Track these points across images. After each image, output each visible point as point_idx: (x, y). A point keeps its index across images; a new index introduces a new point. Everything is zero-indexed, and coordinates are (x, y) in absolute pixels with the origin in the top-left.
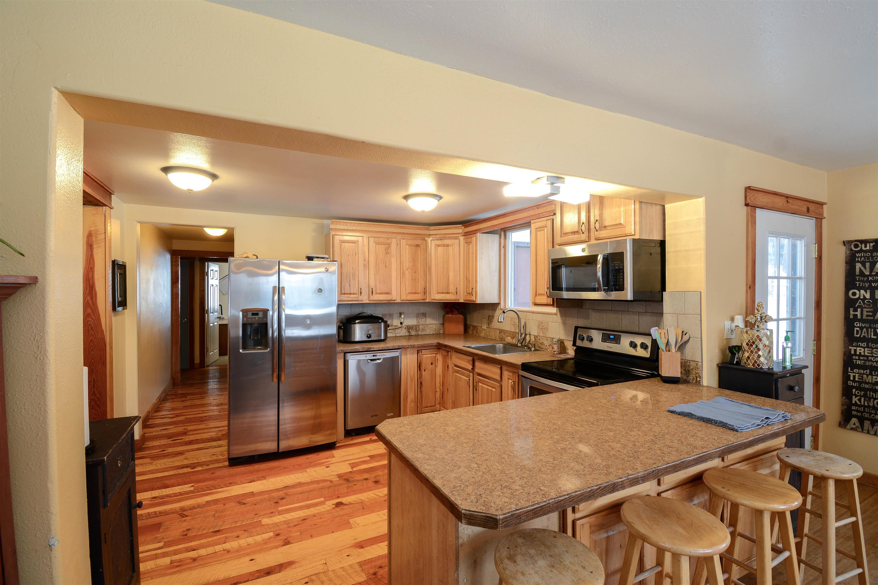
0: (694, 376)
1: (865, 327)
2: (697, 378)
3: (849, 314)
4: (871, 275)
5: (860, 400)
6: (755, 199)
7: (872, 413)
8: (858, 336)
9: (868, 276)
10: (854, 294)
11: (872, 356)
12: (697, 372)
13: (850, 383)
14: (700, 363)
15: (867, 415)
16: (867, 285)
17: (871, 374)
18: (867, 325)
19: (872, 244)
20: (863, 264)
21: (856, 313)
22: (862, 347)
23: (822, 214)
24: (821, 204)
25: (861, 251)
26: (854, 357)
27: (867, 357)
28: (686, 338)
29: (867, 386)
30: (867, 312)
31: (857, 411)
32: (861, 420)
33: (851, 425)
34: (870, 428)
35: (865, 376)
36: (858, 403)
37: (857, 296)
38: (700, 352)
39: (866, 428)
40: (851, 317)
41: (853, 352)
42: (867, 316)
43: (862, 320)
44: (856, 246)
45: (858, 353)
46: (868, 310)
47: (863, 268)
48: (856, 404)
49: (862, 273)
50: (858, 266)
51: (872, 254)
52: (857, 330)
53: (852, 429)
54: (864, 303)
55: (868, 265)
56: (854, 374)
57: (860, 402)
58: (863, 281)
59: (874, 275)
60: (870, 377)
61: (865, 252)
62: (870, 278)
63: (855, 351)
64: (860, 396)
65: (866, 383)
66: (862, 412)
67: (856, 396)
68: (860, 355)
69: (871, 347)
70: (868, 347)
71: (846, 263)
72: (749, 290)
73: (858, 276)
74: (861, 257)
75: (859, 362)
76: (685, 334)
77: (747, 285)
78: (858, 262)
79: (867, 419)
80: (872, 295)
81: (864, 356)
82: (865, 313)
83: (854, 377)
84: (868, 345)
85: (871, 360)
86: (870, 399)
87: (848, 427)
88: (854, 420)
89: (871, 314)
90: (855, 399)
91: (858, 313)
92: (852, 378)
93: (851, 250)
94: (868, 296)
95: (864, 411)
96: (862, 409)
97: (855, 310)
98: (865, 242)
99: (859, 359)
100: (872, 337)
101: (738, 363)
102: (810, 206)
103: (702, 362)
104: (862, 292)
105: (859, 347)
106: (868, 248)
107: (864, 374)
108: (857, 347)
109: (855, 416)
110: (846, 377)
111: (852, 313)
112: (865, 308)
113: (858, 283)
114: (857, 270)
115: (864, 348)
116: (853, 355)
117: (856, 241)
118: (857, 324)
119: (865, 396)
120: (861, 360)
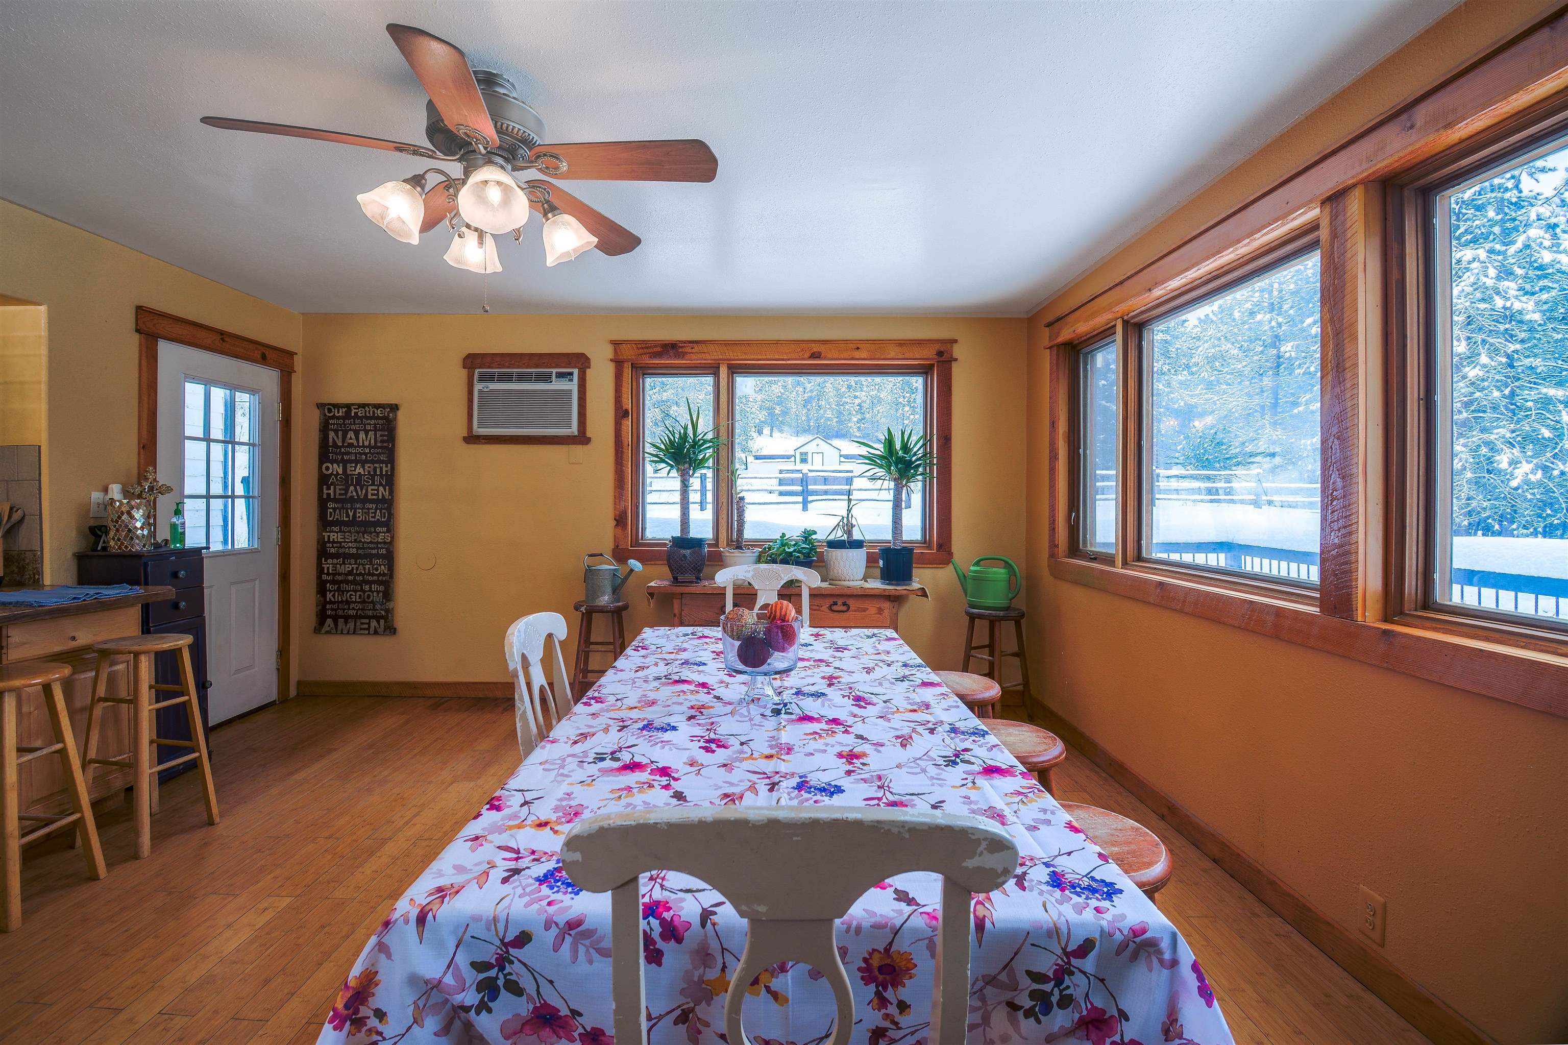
0: (31, 573)
1: (338, 508)
2: (34, 575)
3: (323, 493)
4: (343, 446)
5: (334, 596)
6: (154, 326)
7: (345, 609)
8: (331, 519)
9: (340, 447)
10: (327, 468)
11: (345, 542)
12: (35, 566)
13: (324, 577)
14: (39, 553)
15: (340, 613)
16: (340, 457)
17: (344, 563)
18: (340, 505)
19: (344, 410)
20: (336, 432)
21: (330, 491)
22: (335, 532)
23: (293, 368)
24: (291, 354)
25: (334, 417)
26: (328, 545)
27: (340, 543)
28: (17, 516)
29: (340, 578)
30: (340, 489)
31: (332, 609)
32: (335, 619)
33: (326, 628)
34: (344, 627)
35: (338, 566)
36: (333, 600)
37: (330, 471)
38: (39, 536)
39: (340, 628)
40: (325, 496)
41: (326, 540)
42: (340, 494)
43: (335, 500)
44: (330, 411)
45: (331, 540)
46: (341, 487)
47: (335, 438)
48: (331, 602)
49: (335, 445)
50: (332, 434)
51: (344, 421)
52: (331, 512)
53: (327, 632)
54: (337, 480)
55: (340, 433)
56: (328, 565)
57: (334, 598)
58: (336, 454)
59: (346, 447)
60: (343, 566)
61: (338, 418)
62: (343, 450)
63: (329, 536)
64: (334, 590)
65: (340, 574)
66: (336, 610)
67: (330, 591)
68: (334, 542)
69: (344, 532)
70: (340, 531)
71: (320, 430)
72: (142, 450)
73: (331, 446)
74: (334, 424)
75: (332, 550)
76: (16, 511)
77: (139, 444)
78: (331, 430)
79: (341, 617)
80: (345, 469)
81: (338, 542)
82: (338, 492)
83: (328, 568)
84: (341, 529)
85: (344, 547)
86: (343, 592)
87: (323, 631)
88: (329, 621)
89: (343, 492)
90: (329, 596)
91: (331, 492)
92: (326, 572)
93: (325, 415)
94: (340, 471)
95: (338, 609)
96: (335, 606)
97: (329, 489)
98: (337, 406)
99: (333, 547)
100: (345, 519)
101: (105, 549)
102: (267, 353)
103: (42, 550)
104: (335, 465)
105: (333, 532)
106: (340, 414)
107: (337, 564)
108: (330, 532)
109: (330, 617)
110: (320, 571)
111: (325, 491)
112: (338, 485)
113: (331, 455)
114: (331, 440)
115: (337, 533)
116: (327, 542)
117: (329, 404)
118: (331, 505)
119: (338, 590)
120: (334, 548)
